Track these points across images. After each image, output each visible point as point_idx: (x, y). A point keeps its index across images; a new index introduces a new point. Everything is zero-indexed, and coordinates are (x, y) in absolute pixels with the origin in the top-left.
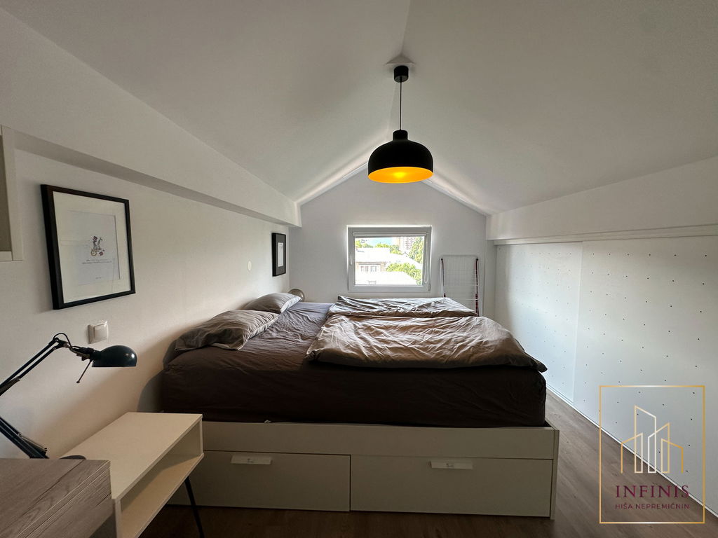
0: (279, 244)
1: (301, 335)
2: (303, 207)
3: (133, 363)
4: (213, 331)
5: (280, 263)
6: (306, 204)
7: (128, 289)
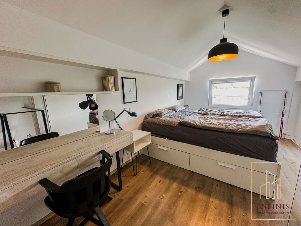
0: (180, 88)
1: (180, 118)
2: (191, 73)
3: (137, 116)
4: (155, 113)
5: (180, 95)
6: (192, 71)
7: (136, 101)
